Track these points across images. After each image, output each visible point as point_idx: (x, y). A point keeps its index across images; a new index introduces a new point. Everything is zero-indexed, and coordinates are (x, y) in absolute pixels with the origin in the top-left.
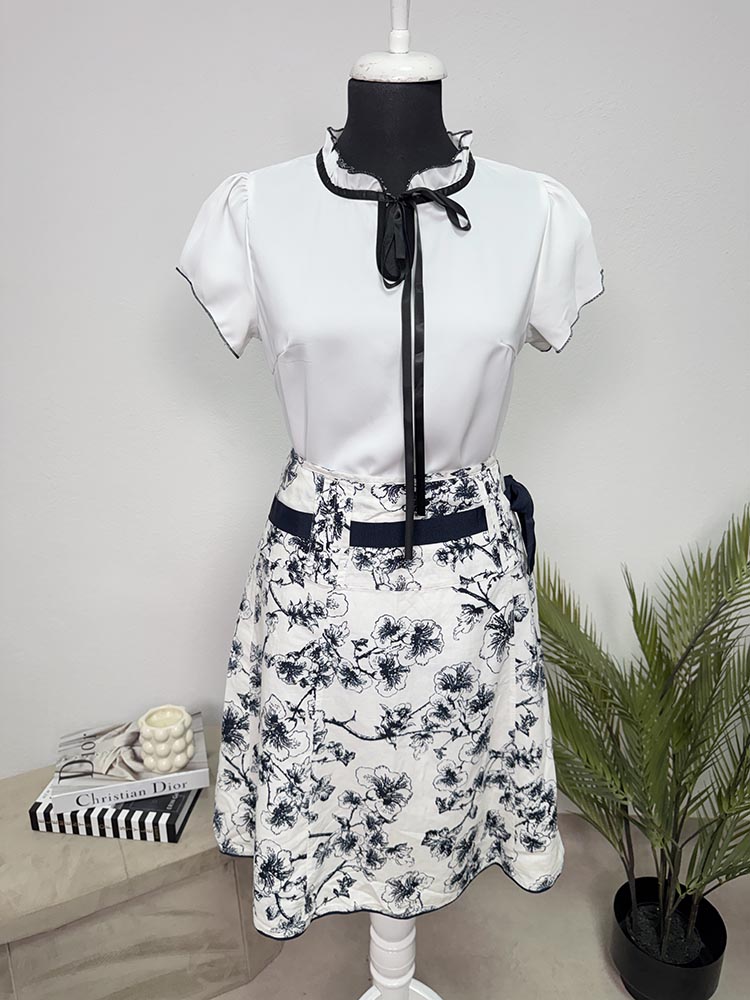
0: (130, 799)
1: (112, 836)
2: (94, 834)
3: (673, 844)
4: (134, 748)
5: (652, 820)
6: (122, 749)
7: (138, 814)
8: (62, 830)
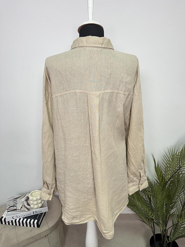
0: (27, 216)
1: (22, 226)
2: (17, 225)
3: (165, 228)
4: (28, 201)
5: (159, 222)
6: (24, 202)
7: (29, 220)
8: (9, 224)
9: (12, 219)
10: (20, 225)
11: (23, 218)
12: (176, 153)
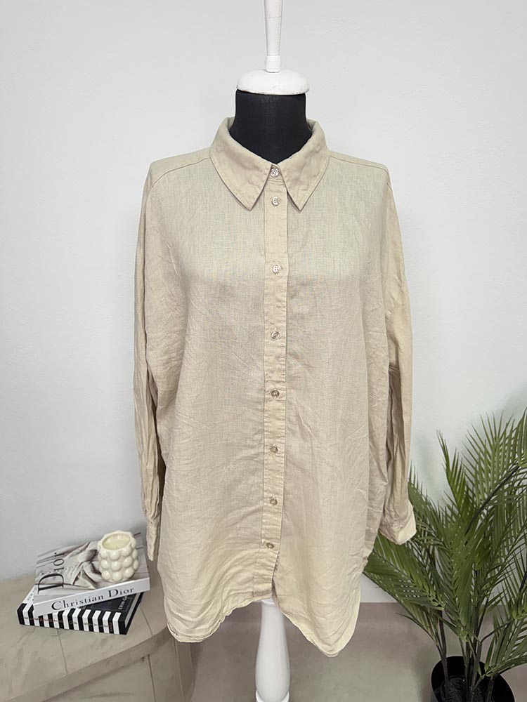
0: (92, 602)
1: (78, 629)
2: (65, 628)
4: (93, 563)
6: (84, 564)
7: (97, 613)
8: (42, 624)
9: (51, 611)
10: (71, 627)
11: (80, 608)
12: (505, 431)
